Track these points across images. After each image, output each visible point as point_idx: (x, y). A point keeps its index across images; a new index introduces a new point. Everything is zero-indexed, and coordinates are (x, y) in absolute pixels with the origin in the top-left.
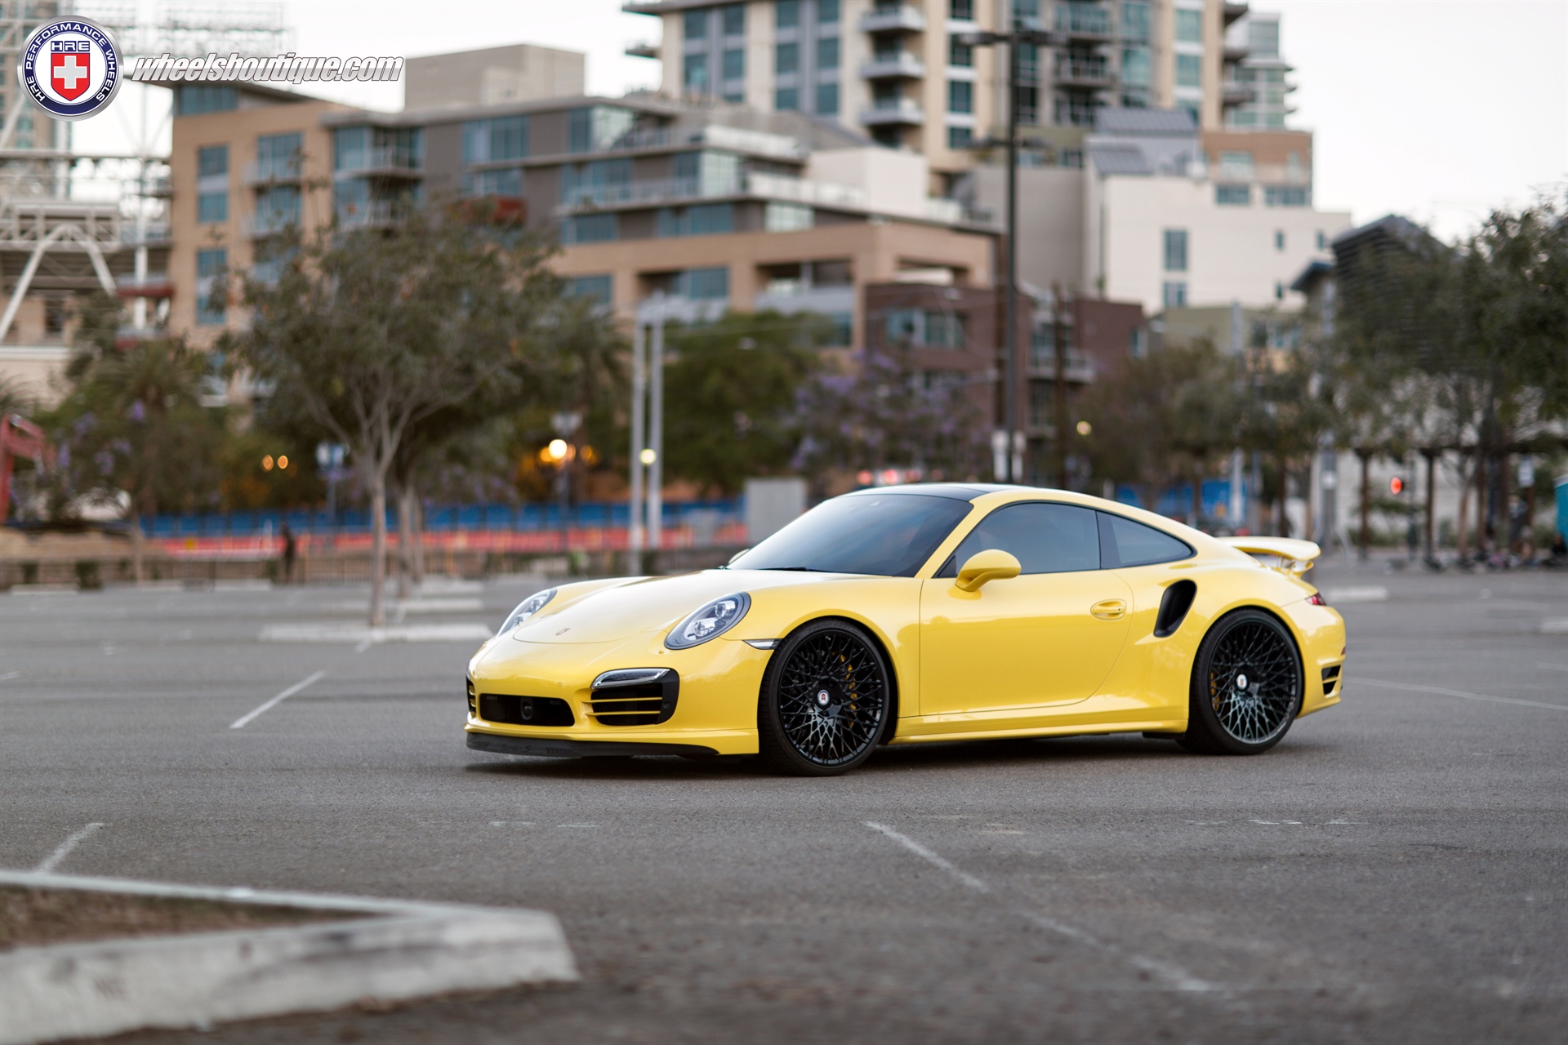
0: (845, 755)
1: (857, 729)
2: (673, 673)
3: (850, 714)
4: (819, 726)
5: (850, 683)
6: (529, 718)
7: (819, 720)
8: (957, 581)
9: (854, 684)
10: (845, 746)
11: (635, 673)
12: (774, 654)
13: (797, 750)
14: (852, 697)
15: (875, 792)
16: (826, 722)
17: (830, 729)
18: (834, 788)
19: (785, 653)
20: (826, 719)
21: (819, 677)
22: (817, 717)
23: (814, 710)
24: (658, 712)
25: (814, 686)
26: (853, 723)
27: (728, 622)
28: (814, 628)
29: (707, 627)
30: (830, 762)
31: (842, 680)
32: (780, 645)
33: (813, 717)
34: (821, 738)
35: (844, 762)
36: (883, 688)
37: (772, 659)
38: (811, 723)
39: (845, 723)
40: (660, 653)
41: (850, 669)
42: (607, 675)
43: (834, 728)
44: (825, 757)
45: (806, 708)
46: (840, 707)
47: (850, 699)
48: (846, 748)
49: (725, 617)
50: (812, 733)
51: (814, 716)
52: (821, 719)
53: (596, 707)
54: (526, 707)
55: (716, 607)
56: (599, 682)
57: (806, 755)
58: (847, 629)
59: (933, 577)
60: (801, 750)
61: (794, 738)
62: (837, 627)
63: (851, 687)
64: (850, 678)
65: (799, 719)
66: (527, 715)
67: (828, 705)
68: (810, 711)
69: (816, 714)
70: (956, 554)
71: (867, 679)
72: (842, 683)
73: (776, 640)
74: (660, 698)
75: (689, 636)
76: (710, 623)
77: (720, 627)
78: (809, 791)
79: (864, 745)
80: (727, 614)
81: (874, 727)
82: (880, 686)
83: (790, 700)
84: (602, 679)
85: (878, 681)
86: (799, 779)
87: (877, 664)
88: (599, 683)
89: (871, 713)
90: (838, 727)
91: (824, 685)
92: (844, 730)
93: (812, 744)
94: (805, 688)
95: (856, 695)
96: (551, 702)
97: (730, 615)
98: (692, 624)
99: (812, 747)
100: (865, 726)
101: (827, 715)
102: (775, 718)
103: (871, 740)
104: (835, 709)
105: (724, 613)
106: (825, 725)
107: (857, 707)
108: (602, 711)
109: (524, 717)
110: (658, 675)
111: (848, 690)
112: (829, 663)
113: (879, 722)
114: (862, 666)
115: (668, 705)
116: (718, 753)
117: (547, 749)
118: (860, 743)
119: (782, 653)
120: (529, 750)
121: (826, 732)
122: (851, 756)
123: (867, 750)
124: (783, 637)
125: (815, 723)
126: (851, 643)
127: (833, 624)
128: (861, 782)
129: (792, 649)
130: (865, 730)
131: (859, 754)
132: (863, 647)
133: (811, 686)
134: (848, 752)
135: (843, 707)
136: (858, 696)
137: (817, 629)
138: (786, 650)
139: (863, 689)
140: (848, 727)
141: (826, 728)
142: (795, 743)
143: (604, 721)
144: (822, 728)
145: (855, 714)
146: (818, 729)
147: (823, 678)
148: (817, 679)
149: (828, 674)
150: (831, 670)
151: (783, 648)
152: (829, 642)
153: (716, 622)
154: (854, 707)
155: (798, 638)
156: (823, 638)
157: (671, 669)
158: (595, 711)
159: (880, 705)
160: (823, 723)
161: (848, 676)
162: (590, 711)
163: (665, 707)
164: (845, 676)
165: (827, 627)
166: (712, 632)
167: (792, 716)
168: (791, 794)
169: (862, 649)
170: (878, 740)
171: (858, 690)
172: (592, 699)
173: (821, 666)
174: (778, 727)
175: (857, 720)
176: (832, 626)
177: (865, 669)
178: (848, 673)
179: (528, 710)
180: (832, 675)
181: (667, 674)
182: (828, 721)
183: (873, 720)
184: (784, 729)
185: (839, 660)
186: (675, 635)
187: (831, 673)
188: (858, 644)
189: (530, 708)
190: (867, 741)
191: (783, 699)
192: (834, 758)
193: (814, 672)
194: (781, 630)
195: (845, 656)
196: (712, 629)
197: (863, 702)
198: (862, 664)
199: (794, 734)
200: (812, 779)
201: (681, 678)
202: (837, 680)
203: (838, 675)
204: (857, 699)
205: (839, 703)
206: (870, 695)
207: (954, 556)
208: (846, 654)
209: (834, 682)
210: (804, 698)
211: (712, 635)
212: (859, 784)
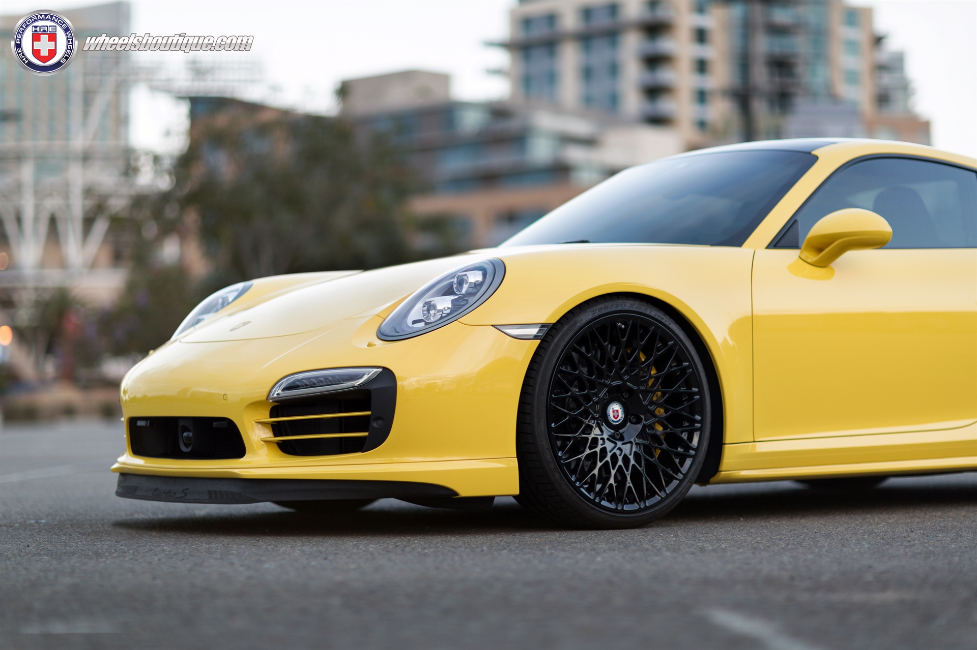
0: (648, 498)
1: (666, 458)
2: (387, 375)
3: (655, 438)
4: (609, 455)
5: (654, 392)
6: (189, 450)
7: (609, 445)
8: (801, 253)
9: (659, 393)
10: (648, 483)
11: (333, 376)
12: (540, 347)
13: (577, 489)
14: (657, 412)
15: (702, 550)
16: (620, 449)
17: (626, 459)
18: (634, 545)
19: (557, 345)
20: (619, 444)
21: (608, 382)
22: (607, 441)
23: (602, 431)
24: (366, 434)
25: (601, 395)
26: (659, 451)
27: (472, 300)
28: (600, 309)
29: (439, 307)
30: (626, 508)
31: (642, 388)
32: (548, 334)
33: (600, 442)
34: (613, 472)
35: (646, 508)
36: (702, 400)
37: (537, 354)
38: (598, 449)
39: (648, 450)
40: (369, 345)
41: (653, 372)
42: (292, 379)
43: (631, 457)
44: (619, 500)
45: (589, 428)
46: (639, 427)
47: (655, 416)
48: (650, 488)
49: (469, 294)
50: (599, 464)
51: (603, 439)
52: (613, 445)
53: (277, 429)
54: (185, 434)
55: (455, 280)
56: (280, 391)
57: (592, 497)
58: (648, 312)
59: (768, 247)
60: (582, 490)
61: (573, 472)
62: (634, 308)
63: (655, 399)
64: (654, 385)
65: (580, 444)
66: (187, 445)
67: (623, 424)
68: (596, 431)
69: (605, 436)
70: (798, 218)
71: (679, 387)
72: (642, 392)
73: (543, 326)
74: (369, 413)
75: (415, 322)
76: (444, 303)
77: (460, 308)
78: (594, 549)
79: (675, 483)
80: (471, 290)
81: (690, 456)
82: (697, 397)
83: (565, 415)
84: (283, 386)
85: (695, 390)
86: (580, 533)
87: (693, 365)
88: (278, 392)
89: (685, 436)
90: (637, 456)
91: (615, 395)
92: (646, 460)
93: (599, 483)
94: (588, 398)
95: (662, 411)
96: (215, 424)
97: (475, 290)
98: (419, 305)
99: (599, 487)
100: (678, 455)
101: (622, 438)
102: (543, 442)
103: (685, 475)
104: (632, 431)
105: (465, 287)
106: (618, 452)
107: (665, 427)
108: (287, 435)
109: (184, 449)
110: (365, 377)
111: (652, 403)
112: (623, 363)
113: (696, 450)
114: (671, 367)
115: (380, 422)
116: (457, 494)
117: (210, 492)
118: (669, 479)
119: (553, 345)
120: (186, 495)
121: (620, 463)
122: (657, 498)
123: (680, 489)
124: (554, 321)
125: (604, 451)
126: (654, 334)
127: (628, 305)
128: (676, 536)
129: (567, 339)
130: (677, 461)
131: (668, 496)
132: (672, 339)
133: (596, 395)
134: (652, 493)
135: (644, 426)
136: (666, 411)
137: (604, 311)
138: (559, 341)
139: (673, 401)
140: (652, 457)
141: (620, 458)
142: (573, 479)
143: (288, 449)
144: (614, 457)
145: (662, 437)
146: (608, 458)
147: (614, 383)
148: (606, 386)
149: (621, 379)
150: (627, 373)
151: (553, 337)
152: (623, 332)
153: (453, 301)
154: (660, 428)
155: (576, 323)
156: (614, 326)
157: (384, 368)
158: (275, 436)
159: (698, 425)
160: (615, 451)
161: (650, 382)
162: (268, 434)
163: (375, 425)
164: (646, 382)
165: (620, 308)
166: (448, 315)
167: (569, 439)
168: (562, 554)
169: (670, 343)
170: (696, 476)
171: (666, 402)
172: (271, 417)
173: (611, 366)
174: (548, 456)
175: (665, 446)
176: (626, 308)
177: (674, 372)
178: (651, 377)
179: (188, 438)
180: (628, 380)
181: (379, 377)
182: (623, 447)
183: (688, 447)
184: (558, 459)
185: (637, 358)
186: (393, 320)
187: (626, 377)
188: (665, 336)
189: (191, 434)
190: (680, 476)
191: (553, 414)
192: (633, 501)
193: (601, 375)
194: (550, 313)
195: (645, 353)
196: (448, 311)
197: (674, 420)
198: (671, 366)
199: (573, 466)
200: (599, 532)
201: (399, 383)
202: (635, 388)
203: (636, 380)
204: (664, 415)
205: (638, 421)
206: (683, 409)
207: (796, 221)
208: (648, 351)
209: (630, 391)
210: (586, 414)
211: (446, 319)
212: (671, 538)
